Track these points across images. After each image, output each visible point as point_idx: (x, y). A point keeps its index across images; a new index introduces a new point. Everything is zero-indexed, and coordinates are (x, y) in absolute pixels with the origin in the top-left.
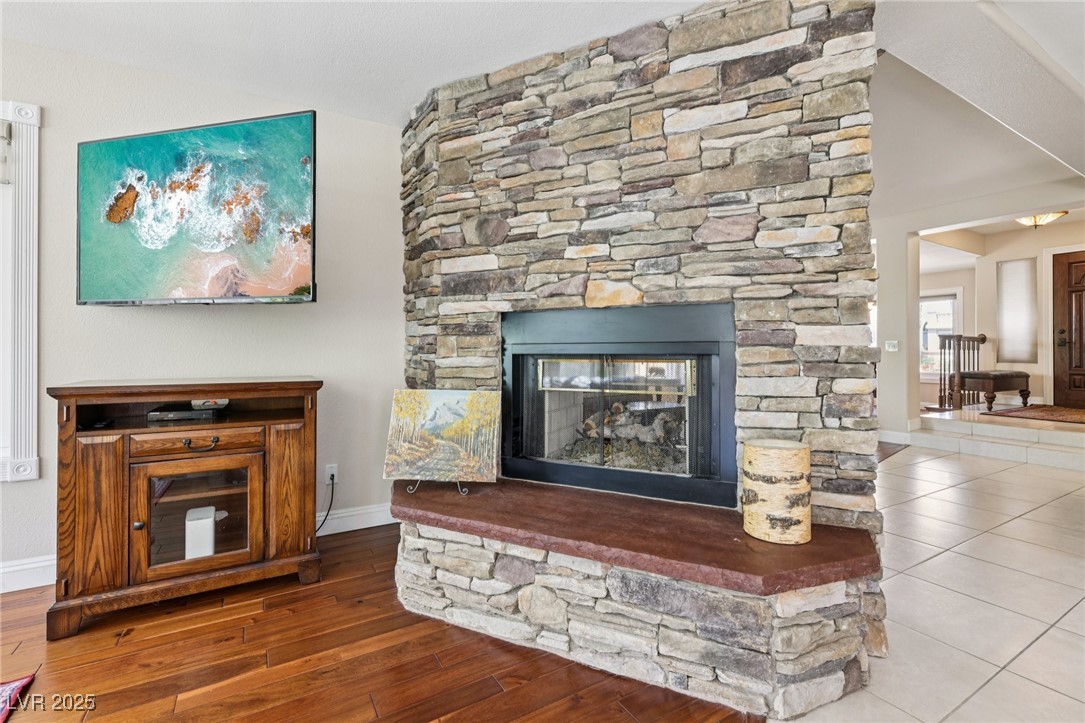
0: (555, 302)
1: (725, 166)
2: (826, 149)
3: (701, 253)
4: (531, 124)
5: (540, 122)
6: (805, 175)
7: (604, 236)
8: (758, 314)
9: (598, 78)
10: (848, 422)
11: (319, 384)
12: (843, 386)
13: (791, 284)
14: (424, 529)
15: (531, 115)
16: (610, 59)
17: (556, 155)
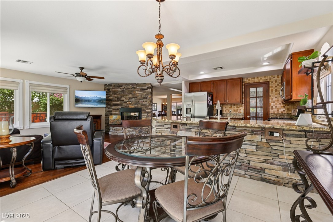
0: (126, 107)
1: (141, 97)
2: (148, 97)
3: (139, 104)
6: (146, 98)
7: (131, 101)
8: (143, 109)
9: (130, 87)
11: (102, 115)
12: (149, 114)
13: (146, 107)
14: (115, 127)
15: (123, 89)
16: (131, 85)
17: (126, 93)
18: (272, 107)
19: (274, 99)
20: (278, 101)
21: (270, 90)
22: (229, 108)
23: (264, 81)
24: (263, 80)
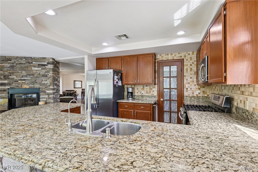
0: (17, 87)
1: (39, 74)
2: (49, 74)
3: (36, 83)
4: (13, 65)
5: (14, 65)
6: (47, 76)
7: (24, 80)
8: (42, 89)
9: (23, 61)
10: (51, 99)
12: (50, 96)
13: (46, 87)
15: (13, 63)
16: (25, 60)
17: (17, 69)
18: (187, 89)
19: (189, 80)
20: (193, 81)
21: (185, 69)
22: (142, 89)
23: (179, 58)
24: (177, 56)
